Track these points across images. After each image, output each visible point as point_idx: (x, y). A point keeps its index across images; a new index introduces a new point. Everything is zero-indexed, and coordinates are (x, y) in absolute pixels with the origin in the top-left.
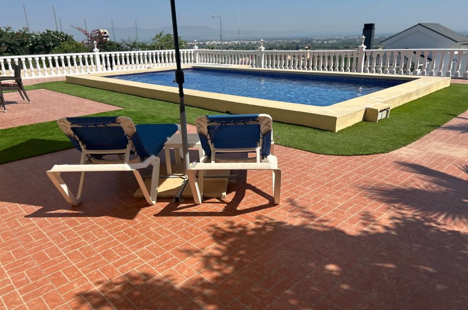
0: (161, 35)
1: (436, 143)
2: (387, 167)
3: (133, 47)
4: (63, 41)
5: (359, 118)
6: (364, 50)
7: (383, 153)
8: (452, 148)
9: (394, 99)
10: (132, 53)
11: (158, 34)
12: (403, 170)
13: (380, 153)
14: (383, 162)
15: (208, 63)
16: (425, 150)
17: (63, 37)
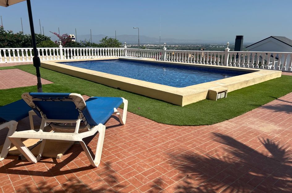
0: (106, 38)
1: (252, 119)
2: (204, 137)
4: (43, 40)
5: (203, 97)
6: (228, 51)
7: (208, 125)
8: (262, 124)
9: (234, 85)
11: (104, 38)
12: (215, 140)
13: (205, 125)
14: (203, 133)
16: (241, 124)
17: (43, 38)
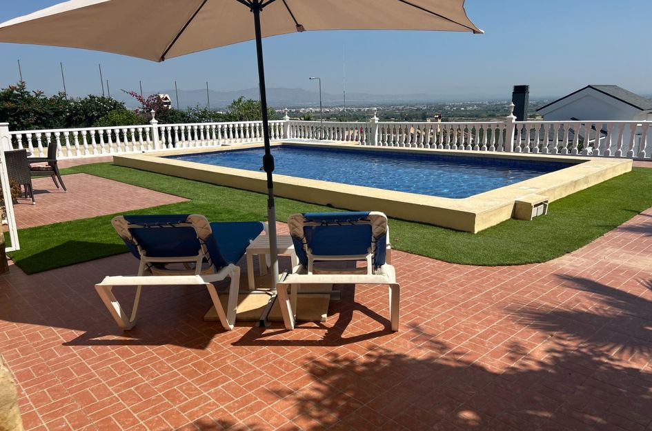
0: (240, 100)
1: (611, 250)
2: (544, 281)
3: (203, 116)
4: (111, 110)
5: (506, 215)
6: (514, 121)
7: (539, 262)
8: (632, 257)
9: (554, 189)
10: (202, 125)
11: (237, 100)
12: (565, 286)
13: (534, 262)
14: (539, 275)
15: (303, 139)
16: (596, 259)
17: (111, 104)
